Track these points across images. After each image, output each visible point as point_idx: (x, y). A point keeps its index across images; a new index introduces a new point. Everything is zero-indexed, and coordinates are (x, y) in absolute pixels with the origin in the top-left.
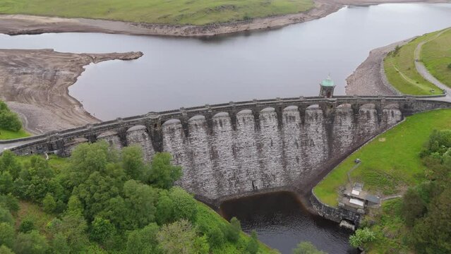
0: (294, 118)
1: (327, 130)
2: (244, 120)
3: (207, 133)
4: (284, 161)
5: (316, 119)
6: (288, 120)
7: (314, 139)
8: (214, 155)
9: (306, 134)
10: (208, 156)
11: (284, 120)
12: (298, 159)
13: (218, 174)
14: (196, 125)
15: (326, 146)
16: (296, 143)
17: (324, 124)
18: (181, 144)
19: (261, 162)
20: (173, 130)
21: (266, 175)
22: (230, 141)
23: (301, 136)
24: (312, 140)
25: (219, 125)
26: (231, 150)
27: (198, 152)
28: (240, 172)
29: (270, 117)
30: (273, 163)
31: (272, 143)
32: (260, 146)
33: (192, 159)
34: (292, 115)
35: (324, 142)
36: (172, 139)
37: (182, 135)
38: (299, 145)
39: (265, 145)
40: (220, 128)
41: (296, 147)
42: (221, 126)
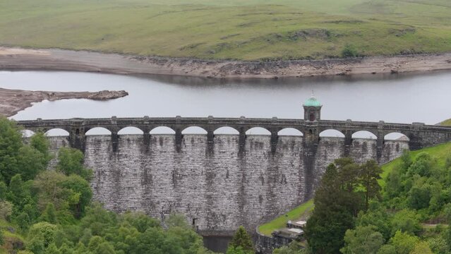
0: (261, 144)
1: (306, 163)
2: (193, 141)
3: (141, 151)
4: (242, 199)
5: (292, 148)
6: (253, 146)
7: (286, 174)
8: (147, 179)
9: (277, 168)
10: (138, 181)
11: (248, 146)
12: (261, 199)
13: (149, 203)
14: (128, 140)
15: (303, 185)
16: (262, 179)
17: (303, 156)
18: (107, 160)
19: (209, 197)
20: (99, 142)
21: (214, 215)
22: (170, 165)
23: (269, 169)
24: (284, 176)
25: (158, 144)
26: (170, 176)
27: (126, 173)
28: (179, 205)
29: (229, 141)
30: (225, 201)
31: (228, 175)
32: (210, 177)
33: (117, 180)
34: (260, 141)
35: (300, 180)
36: (96, 152)
37: (109, 149)
38: (266, 181)
39: (218, 176)
40: (159, 147)
41: (260, 182)
42: (161, 144)
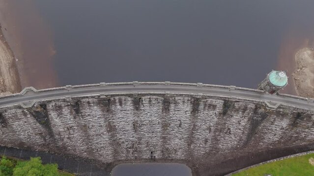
0: (214, 107)
1: (252, 124)
2: (150, 101)
3: (103, 111)
4: (190, 140)
5: (244, 112)
6: (207, 108)
7: (232, 129)
8: (111, 128)
9: (225, 123)
10: (103, 130)
11: (201, 107)
12: (206, 141)
13: (115, 143)
14: (89, 103)
15: (244, 138)
16: (210, 130)
17: (251, 119)
18: (72, 119)
19: (164, 138)
20: (60, 107)
21: (167, 149)
22: (131, 118)
23: (217, 124)
24: (229, 129)
25: (118, 104)
26: (131, 125)
27: (92, 126)
28: (140, 143)
29: (184, 102)
30: (177, 141)
31: (180, 125)
32: (165, 126)
33: (85, 131)
34: (214, 103)
35: (243, 133)
36: (60, 115)
37: (71, 112)
38: (212, 131)
39: (172, 125)
40: (119, 107)
41: (208, 131)
42: (121, 105)
